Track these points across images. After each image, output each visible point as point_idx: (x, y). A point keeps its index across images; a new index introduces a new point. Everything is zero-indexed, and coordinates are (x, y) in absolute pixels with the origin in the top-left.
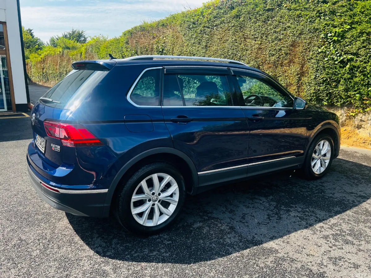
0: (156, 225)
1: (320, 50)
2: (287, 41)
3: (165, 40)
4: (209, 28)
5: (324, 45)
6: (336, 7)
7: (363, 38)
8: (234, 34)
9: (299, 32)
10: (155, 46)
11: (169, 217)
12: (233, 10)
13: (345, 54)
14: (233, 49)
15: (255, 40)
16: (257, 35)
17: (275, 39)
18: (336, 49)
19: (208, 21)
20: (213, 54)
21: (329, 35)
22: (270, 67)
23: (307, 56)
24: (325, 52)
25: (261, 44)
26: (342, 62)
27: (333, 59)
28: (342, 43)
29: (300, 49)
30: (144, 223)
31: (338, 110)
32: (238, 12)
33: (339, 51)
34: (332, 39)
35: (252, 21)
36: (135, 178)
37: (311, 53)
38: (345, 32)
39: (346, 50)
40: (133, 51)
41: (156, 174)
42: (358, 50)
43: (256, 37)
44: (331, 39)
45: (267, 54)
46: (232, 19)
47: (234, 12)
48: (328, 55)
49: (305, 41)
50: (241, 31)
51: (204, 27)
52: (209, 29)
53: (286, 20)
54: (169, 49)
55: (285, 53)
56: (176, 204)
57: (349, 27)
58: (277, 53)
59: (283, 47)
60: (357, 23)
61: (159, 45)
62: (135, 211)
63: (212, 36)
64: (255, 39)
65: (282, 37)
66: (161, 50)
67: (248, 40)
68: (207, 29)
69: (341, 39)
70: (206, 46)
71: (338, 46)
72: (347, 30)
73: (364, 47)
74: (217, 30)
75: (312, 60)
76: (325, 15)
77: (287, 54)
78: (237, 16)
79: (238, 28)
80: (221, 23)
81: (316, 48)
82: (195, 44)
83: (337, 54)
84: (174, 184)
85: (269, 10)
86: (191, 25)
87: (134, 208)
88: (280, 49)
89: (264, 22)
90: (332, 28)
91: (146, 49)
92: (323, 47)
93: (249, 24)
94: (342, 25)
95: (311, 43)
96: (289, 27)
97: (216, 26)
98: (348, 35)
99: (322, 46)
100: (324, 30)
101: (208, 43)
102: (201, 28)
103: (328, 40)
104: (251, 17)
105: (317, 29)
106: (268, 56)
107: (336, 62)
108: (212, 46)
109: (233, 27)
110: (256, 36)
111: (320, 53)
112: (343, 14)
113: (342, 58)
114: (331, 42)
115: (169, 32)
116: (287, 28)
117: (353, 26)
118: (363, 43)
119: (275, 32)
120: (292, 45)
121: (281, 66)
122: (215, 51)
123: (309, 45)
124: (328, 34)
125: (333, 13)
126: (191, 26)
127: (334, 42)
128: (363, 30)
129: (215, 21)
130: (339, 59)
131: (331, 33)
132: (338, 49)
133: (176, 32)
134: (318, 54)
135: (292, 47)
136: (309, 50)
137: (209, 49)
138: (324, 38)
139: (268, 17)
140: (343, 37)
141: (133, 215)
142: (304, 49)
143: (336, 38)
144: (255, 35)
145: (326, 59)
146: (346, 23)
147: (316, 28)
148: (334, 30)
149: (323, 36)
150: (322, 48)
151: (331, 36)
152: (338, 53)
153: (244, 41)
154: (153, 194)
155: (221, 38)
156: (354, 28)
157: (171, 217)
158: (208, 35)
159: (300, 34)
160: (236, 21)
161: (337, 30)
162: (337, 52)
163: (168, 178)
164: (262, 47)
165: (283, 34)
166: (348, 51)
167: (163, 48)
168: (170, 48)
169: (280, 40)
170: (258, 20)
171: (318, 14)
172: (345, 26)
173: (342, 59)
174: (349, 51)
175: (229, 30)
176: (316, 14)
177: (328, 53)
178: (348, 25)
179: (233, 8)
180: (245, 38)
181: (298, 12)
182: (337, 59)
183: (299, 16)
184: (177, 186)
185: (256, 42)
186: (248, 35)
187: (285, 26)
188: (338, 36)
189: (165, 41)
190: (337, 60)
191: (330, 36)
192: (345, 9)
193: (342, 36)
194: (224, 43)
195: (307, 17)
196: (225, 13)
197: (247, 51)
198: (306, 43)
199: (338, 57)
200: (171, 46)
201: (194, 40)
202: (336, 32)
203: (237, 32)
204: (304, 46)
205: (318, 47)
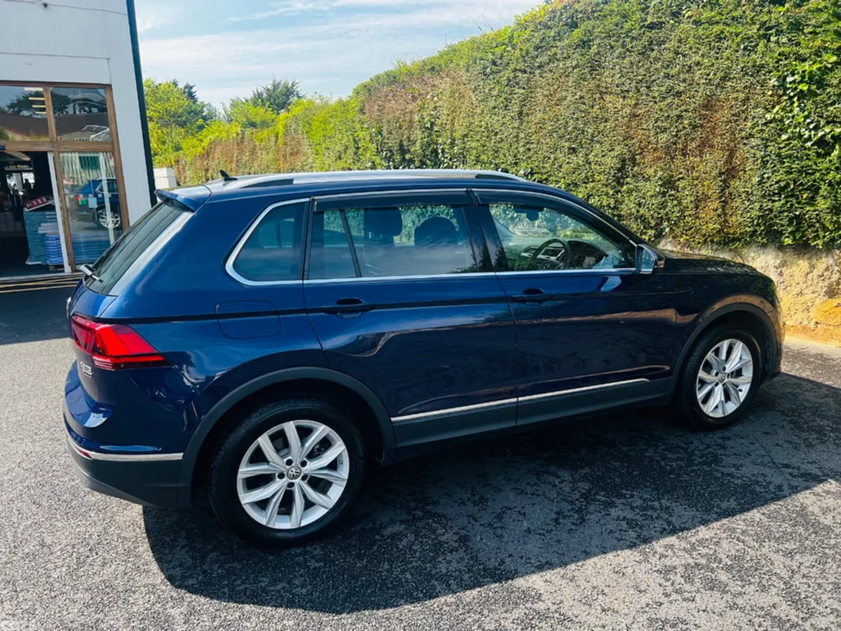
0: (296, 527)
1: (769, 116)
2: (694, 97)
3: (437, 102)
4: (525, 72)
5: (778, 103)
6: (802, 12)
8: (578, 85)
9: (720, 75)
10: (416, 118)
11: (327, 511)
12: (576, 30)
13: (828, 123)
14: (577, 119)
15: (624, 97)
16: (628, 86)
17: (668, 93)
18: (806, 113)
19: (524, 57)
20: (536, 132)
21: (789, 79)
22: (659, 158)
23: (741, 130)
24: (781, 121)
25: (636, 105)
26: (821, 142)
27: (800, 136)
28: (818, 98)
29: (723, 115)
30: (269, 521)
31: (821, 258)
32: (585, 35)
33: (814, 117)
34: (796, 88)
35: (617, 53)
36: (242, 430)
37: (749, 124)
38: (825, 71)
39: (829, 113)
40: (374, 130)
41: (291, 422)
43: (626, 91)
44: (794, 89)
45: (651, 127)
46: (573, 51)
47: (577, 33)
48: (789, 126)
49: (735, 95)
50: (594, 76)
51: (515, 70)
52: (525, 75)
53: (691, 48)
54: (444, 122)
55: (690, 125)
56: (344, 484)
57: (834, 59)
58: (672, 126)
59: (685, 111)
61: (425, 114)
62: (247, 498)
63: (532, 90)
64: (624, 94)
65: (682, 87)
66: (428, 125)
67: (608, 98)
68: (519, 74)
69: (818, 89)
70: (520, 113)
71: (809, 105)
72: (830, 66)
74: (541, 77)
75: (753, 139)
76: (779, 33)
77: (696, 127)
78: (585, 44)
79: (586, 71)
80: (550, 60)
81: (760, 111)
82: (497, 110)
83: (809, 124)
84: (336, 443)
85: (651, 27)
86: (488, 67)
87: (245, 493)
88: (680, 117)
89: (643, 54)
90: (796, 62)
91: (398, 125)
92: (777, 108)
93: (610, 60)
94: (818, 54)
95: (748, 99)
96: (698, 64)
97: (539, 67)
98: (834, 78)
99: (773, 107)
100: (777, 68)
101: (524, 105)
102: (508, 73)
103: (788, 92)
104: (613, 43)
105: (762, 66)
106: (652, 133)
107: (809, 144)
108: (532, 114)
109: (574, 68)
110: (625, 88)
111: (771, 122)
112: (818, 30)
113: (820, 134)
114: (794, 96)
115: (445, 85)
116: (692, 65)
119: (667, 76)
120: (706, 107)
121: (684, 155)
122: (539, 123)
123: (744, 105)
124: (786, 76)
125: (797, 26)
126: (488, 70)
127: (801, 95)
129: (537, 57)
130: (815, 135)
131: (793, 75)
132: (810, 113)
133: (460, 84)
134: (765, 124)
135: (707, 110)
136: (744, 115)
137: (526, 119)
138: (779, 87)
139: (651, 43)
140: (821, 84)
141: (244, 506)
142: (733, 115)
143: (804, 87)
144: (623, 84)
145: (784, 137)
146: (826, 50)
147: (758, 63)
148: (800, 68)
149: (776, 83)
150: (775, 110)
151: (794, 82)
152: (812, 122)
153: (599, 99)
154: (289, 463)
155: (551, 95)
157: (331, 511)
158: (524, 88)
159: (724, 79)
160: (582, 55)
161: (806, 66)
162: (809, 121)
163: (321, 430)
164: (640, 111)
165: (684, 81)
166: (835, 116)
167: (433, 120)
168: (447, 120)
169: (679, 94)
170: (628, 50)
171: (762, 32)
172: (825, 57)
173: (822, 136)
174: (837, 117)
175: (567, 76)
176: (758, 30)
177: (788, 122)
178: (833, 54)
179: (575, 25)
180: (601, 93)
181: (717, 29)
182: (810, 136)
183: (719, 38)
184: (344, 447)
185: (626, 102)
186: (609, 85)
187: (689, 63)
188: (810, 83)
189: (436, 105)
190: (809, 139)
191: (790, 83)
192: (824, 16)
193: (820, 80)
194: (558, 105)
195: (739, 39)
196: (559, 36)
197: (606, 121)
198: (736, 99)
199: (813, 132)
200: (448, 115)
201: (496, 100)
202: (804, 72)
203: (584, 80)
204: (732, 107)
205: (765, 108)
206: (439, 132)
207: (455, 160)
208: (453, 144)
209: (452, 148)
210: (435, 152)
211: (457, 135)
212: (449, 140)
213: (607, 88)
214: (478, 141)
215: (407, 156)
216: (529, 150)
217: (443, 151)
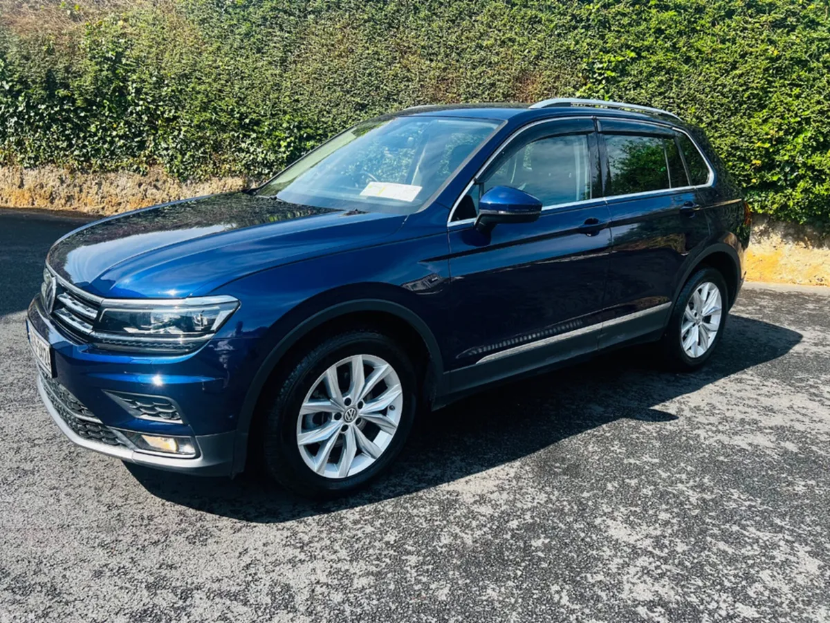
1: (578, 94)
2: (508, 69)
3: (124, 27)
4: (291, 14)
5: (585, 84)
6: (609, 13)
7: (660, 78)
8: (371, 40)
9: (534, 53)
10: (84, 42)
14: (370, 74)
15: (431, 60)
16: (436, 49)
17: (480, 62)
18: (610, 94)
20: (308, 82)
21: (598, 66)
25: (445, 69)
28: (621, 84)
29: (536, 88)
33: (616, 98)
34: (604, 74)
35: (422, 15)
38: (627, 63)
42: (651, 98)
43: (433, 54)
44: (600, 74)
45: (462, 91)
49: (548, 73)
50: (392, 33)
51: (273, 9)
52: (292, 18)
53: (505, 25)
54: (143, 54)
55: (503, 93)
57: (633, 55)
58: (483, 93)
59: (498, 80)
60: (648, 49)
61: (102, 41)
63: (303, 36)
64: (430, 56)
65: (495, 59)
66: (110, 55)
67: (411, 58)
68: (283, 15)
69: (620, 77)
70: (283, 60)
71: (613, 88)
72: (629, 60)
73: (660, 94)
74: (317, 23)
76: (587, 28)
77: (509, 96)
79: (383, 27)
80: (329, 7)
81: (571, 89)
82: (243, 51)
88: (493, 85)
89: (453, 21)
90: (601, 53)
91: (44, 48)
92: (584, 88)
94: (621, 49)
95: (558, 77)
96: (511, 40)
97: (313, 12)
98: (634, 69)
99: (581, 86)
100: (588, 55)
101: (288, 51)
103: (595, 76)
104: (417, 5)
105: (573, 52)
106: (463, 96)
108: (303, 61)
109: (367, 21)
110: (431, 51)
112: (622, 30)
114: (601, 80)
116: (506, 40)
117: (644, 54)
118: (659, 86)
119: (480, 47)
120: (517, 79)
122: (315, 73)
123: (555, 82)
124: (594, 63)
125: (604, 24)
127: (607, 79)
128: (661, 63)
131: (601, 63)
132: (612, 95)
133: (169, 11)
135: (521, 83)
137: (293, 66)
138: (588, 71)
139: (461, 13)
140: (624, 73)
142: (545, 89)
143: (611, 74)
144: (431, 47)
146: (628, 47)
147: (572, 49)
148: (606, 58)
149: (586, 67)
150: (582, 90)
151: (602, 68)
155: (333, 45)
156: (645, 58)
158: (289, 32)
159: (537, 57)
161: (610, 57)
164: (450, 76)
165: (498, 54)
166: (633, 99)
167: (121, 50)
168: (149, 53)
170: (435, 14)
171: (573, 23)
172: (628, 52)
174: (636, 100)
175: (353, 28)
176: (571, 20)
178: (632, 51)
180: (402, 52)
181: (530, 13)
183: (534, 21)
185: (433, 64)
186: (411, 45)
187: (503, 38)
188: (613, 70)
189: (125, 30)
191: (599, 69)
192: (626, 21)
193: (622, 69)
194: (343, 57)
195: (552, 25)
197: (408, 81)
198: (549, 76)
200: (151, 47)
201: (242, 41)
202: (610, 62)
203: (380, 35)
204: (544, 82)
205: (574, 87)
206: (129, 65)
207: (161, 103)
208: (160, 83)
209: (160, 88)
210: (122, 91)
211: (171, 73)
212: (154, 79)
213: (409, 48)
214: (210, 84)
215: (62, 92)
216: (297, 101)
217: (138, 91)
